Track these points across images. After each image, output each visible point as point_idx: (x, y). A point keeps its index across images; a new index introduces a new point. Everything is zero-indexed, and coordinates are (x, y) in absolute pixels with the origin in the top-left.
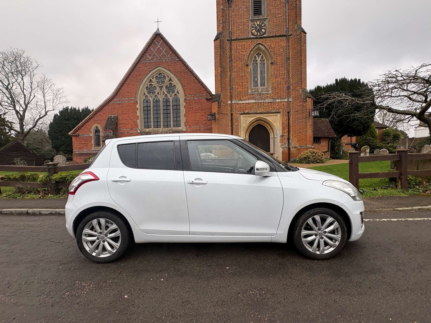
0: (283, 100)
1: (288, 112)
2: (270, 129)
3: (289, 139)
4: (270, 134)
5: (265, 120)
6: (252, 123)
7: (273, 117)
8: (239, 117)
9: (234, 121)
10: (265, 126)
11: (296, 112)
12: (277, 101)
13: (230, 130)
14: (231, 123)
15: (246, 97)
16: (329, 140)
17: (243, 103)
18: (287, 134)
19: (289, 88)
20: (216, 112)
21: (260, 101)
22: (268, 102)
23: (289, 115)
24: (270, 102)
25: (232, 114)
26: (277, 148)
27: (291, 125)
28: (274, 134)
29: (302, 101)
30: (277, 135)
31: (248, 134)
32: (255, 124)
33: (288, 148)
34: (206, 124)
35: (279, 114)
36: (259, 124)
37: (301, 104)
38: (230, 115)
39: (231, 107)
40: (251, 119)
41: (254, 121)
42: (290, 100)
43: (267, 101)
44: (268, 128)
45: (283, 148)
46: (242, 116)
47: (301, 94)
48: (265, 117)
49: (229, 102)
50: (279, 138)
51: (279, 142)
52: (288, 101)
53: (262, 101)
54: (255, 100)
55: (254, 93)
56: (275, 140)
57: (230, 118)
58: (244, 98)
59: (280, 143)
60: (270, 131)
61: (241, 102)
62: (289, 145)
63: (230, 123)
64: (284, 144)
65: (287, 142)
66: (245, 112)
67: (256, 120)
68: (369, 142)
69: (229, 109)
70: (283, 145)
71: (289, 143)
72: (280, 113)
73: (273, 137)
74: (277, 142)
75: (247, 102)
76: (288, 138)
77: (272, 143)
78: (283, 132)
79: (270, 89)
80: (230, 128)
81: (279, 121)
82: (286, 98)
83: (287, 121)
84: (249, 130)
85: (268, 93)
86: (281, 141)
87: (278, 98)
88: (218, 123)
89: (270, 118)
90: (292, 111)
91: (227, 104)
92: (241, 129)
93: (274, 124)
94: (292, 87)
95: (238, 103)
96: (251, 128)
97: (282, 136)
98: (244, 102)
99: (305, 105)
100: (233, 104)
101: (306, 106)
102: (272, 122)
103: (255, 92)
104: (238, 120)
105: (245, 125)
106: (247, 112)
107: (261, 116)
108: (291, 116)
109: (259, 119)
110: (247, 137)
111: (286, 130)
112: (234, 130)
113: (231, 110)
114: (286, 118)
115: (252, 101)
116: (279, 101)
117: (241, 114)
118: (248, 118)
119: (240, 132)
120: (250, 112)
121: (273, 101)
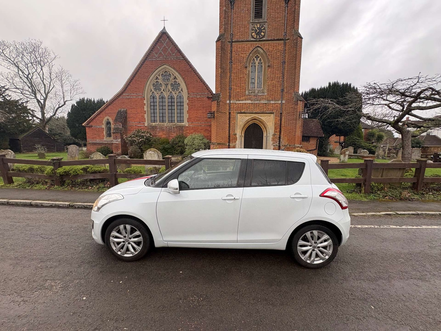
0: (277, 102)
1: (281, 114)
2: (263, 128)
3: (280, 138)
4: (264, 132)
5: (260, 120)
7: (267, 117)
8: (236, 116)
9: (231, 119)
10: (260, 125)
11: (288, 113)
12: (271, 103)
13: (227, 128)
15: (244, 98)
16: (318, 139)
17: (240, 103)
18: (279, 133)
19: (283, 90)
20: (215, 111)
21: (256, 102)
23: (281, 116)
24: (265, 103)
25: (230, 113)
26: (269, 146)
27: (283, 125)
28: (267, 132)
29: (293, 104)
30: (269, 134)
31: (243, 132)
32: (251, 123)
33: (279, 146)
35: (272, 115)
36: (254, 123)
37: (293, 106)
38: (228, 114)
39: (229, 107)
40: (247, 118)
41: (250, 120)
42: (284, 102)
43: (262, 102)
45: (274, 146)
46: (238, 115)
47: (293, 97)
48: (259, 117)
49: (228, 102)
50: (271, 137)
51: (271, 140)
52: (281, 103)
53: (258, 102)
54: (252, 100)
55: (251, 94)
57: (228, 117)
58: (242, 98)
59: (272, 142)
60: (264, 130)
61: (238, 102)
62: (279, 143)
63: (228, 121)
66: (242, 112)
68: (355, 141)
70: (274, 143)
71: (279, 141)
72: (273, 113)
73: (266, 135)
74: (269, 140)
75: (244, 102)
78: (275, 132)
79: (266, 91)
80: (228, 125)
81: (272, 121)
82: (279, 100)
83: (280, 122)
84: (245, 128)
85: (264, 94)
86: (273, 139)
87: (273, 100)
88: (216, 121)
89: (264, 118)
90: (284, 112)
91: (225, 104)
92: (238, 127)
93: (268, 124)
94: (285, 90)
95: (235, 103)
96: (247, 126)
97: (274, 135)
98: (241, 102)
99: (296, 108)
100: (231, 103)
102: (266, 122)
103: (252, 93)
104: (235, 118)
105: (241, 123)
106: (244, 111)
107: (256, 115)
108: (283, 117)
109: (255, 118)
110: (243, 135)
111: (278, 130)
112: (231, 128)
113: (229, 110)
114: (279, 118)
115: (249, 102)
116: (273, 102)
117: (238, 113)
118: (245, 117)
119: (237, 129)
120: (247, 112)
121: (267, 102)
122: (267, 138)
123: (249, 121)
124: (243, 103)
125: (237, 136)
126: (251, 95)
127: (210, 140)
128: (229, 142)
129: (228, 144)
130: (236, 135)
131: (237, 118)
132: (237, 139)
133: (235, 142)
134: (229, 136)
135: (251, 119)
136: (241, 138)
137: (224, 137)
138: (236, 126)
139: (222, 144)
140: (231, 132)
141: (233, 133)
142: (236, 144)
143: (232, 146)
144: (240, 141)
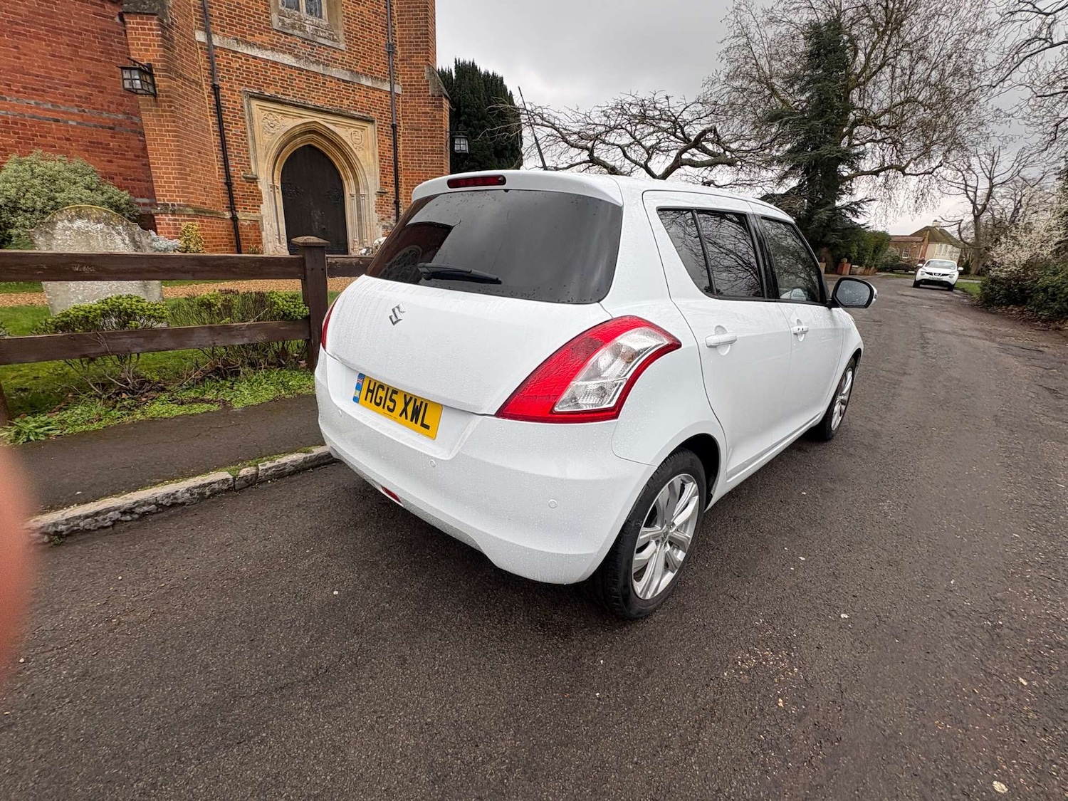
0: (378, 85)
1: (394, 127)
2: (344, 169)
3: (397, 203)
4: (345, 182)
5: (331, 137)
6: (291, 137)
7: (353, 130)
8: (246, 107)
9: (228, 117)
10: (329, 155)
11: (416, 130)
12: (362, 83)
13: (215, 149)
15: (265, 38)
17: (255, 58)
18: (393, 189)
19: (391, 51)
20: (158, 65)
21: (314, 68)
22: (338, 80)
23: (395, 133)
24: (344, 81)
25: (216, 89)
26: (368, 227)
27: (401, 165)
28: (357, 183)
29: (429, 103)
30: (367, 188)
31: (278, 175)
32: (299, 143)
34: (88, 98)
35: (370, 127)
36: (310, 146)
37: (428, 109)
38: (207, 89)
39: (211, 59)
40: (290, 121)
41: (297, 130)
42: (398, 89)
43: (335, 72)
44: (339, 162)
46: (254, 103)
47: (427, 81)
49: (200, 37)
50: (372, 198)
51: (374, 209)
52: (391, 92)
53: (320, 69)
54: (297, 57)
55: (290, 32)
56: (363, 204)
57: (209, 102)
58: (258, 39)
59: (377, 215)
60: (346, 173)
61: (245, 52)
63: (212, 121)
64: (386, 216)
65: (394, 212)
66: (266, 94)
67: (303, 130)
69: (202, 62)
70: (383, 219)
71: (398, 214)
72: (372, 122)
73: (354, 192)
74: (367, 210)
75: (271, 58)
76: (395, 202)
77: (351, 209)
78: (384, 184)
79: (342, 37)
80: (214, 139)
81: (371, 147)
82: (385, 80)
83: (392, 153)
84: (282, 158)
85: (335, 45)
86: (380, 208)
87: (366, 75)
88: (172, 112)
89: (346, 132)
90: (402, 124)
91: (193, 42)
92: (258, 151)
93: (360, 154)
94: (399, 52)
95: (235, 52)
96: (288, 151)
97: (381, 194)
98: (255, 52)
99: (437, 117)
100: (215, 47)
101: (442, 121)
102: (351, 146)
103: (293, 27)
104: (240, 116)
105: (267, 138)
106: (274, 93)
107: (320, 119)
108: (401, 139)
109: (312, 127)
110: (278, 183)
111: (390, 179)
112: (232, 152)
113: (212, 75)
114: (389, 142)
115: (288, 59)
116: (369, 84)
117: (251, 96)
118: (279, 117)
119: (256, 161)
120: (283, 97)
121: (350, 77)
122: (358, 202)
123: (295, 137)
124: (268, 61)
125: (260, 187)
126: (291, 35)
127: (151, 193)
128: (232, 208)
129: (228, 215)
130: (254, 180)
131: (250, 114)
132: (260, 199)
133: (256, 207)
134: (229, 184)
135: (302, 129)
136: (274, 193)
137: (210, 183)
138: (251, 147)
139: (210, 213)
140: (233, 166)
141: (242, 173)
142: (262, 217)
143: (248, 222)
144: (274, 205)
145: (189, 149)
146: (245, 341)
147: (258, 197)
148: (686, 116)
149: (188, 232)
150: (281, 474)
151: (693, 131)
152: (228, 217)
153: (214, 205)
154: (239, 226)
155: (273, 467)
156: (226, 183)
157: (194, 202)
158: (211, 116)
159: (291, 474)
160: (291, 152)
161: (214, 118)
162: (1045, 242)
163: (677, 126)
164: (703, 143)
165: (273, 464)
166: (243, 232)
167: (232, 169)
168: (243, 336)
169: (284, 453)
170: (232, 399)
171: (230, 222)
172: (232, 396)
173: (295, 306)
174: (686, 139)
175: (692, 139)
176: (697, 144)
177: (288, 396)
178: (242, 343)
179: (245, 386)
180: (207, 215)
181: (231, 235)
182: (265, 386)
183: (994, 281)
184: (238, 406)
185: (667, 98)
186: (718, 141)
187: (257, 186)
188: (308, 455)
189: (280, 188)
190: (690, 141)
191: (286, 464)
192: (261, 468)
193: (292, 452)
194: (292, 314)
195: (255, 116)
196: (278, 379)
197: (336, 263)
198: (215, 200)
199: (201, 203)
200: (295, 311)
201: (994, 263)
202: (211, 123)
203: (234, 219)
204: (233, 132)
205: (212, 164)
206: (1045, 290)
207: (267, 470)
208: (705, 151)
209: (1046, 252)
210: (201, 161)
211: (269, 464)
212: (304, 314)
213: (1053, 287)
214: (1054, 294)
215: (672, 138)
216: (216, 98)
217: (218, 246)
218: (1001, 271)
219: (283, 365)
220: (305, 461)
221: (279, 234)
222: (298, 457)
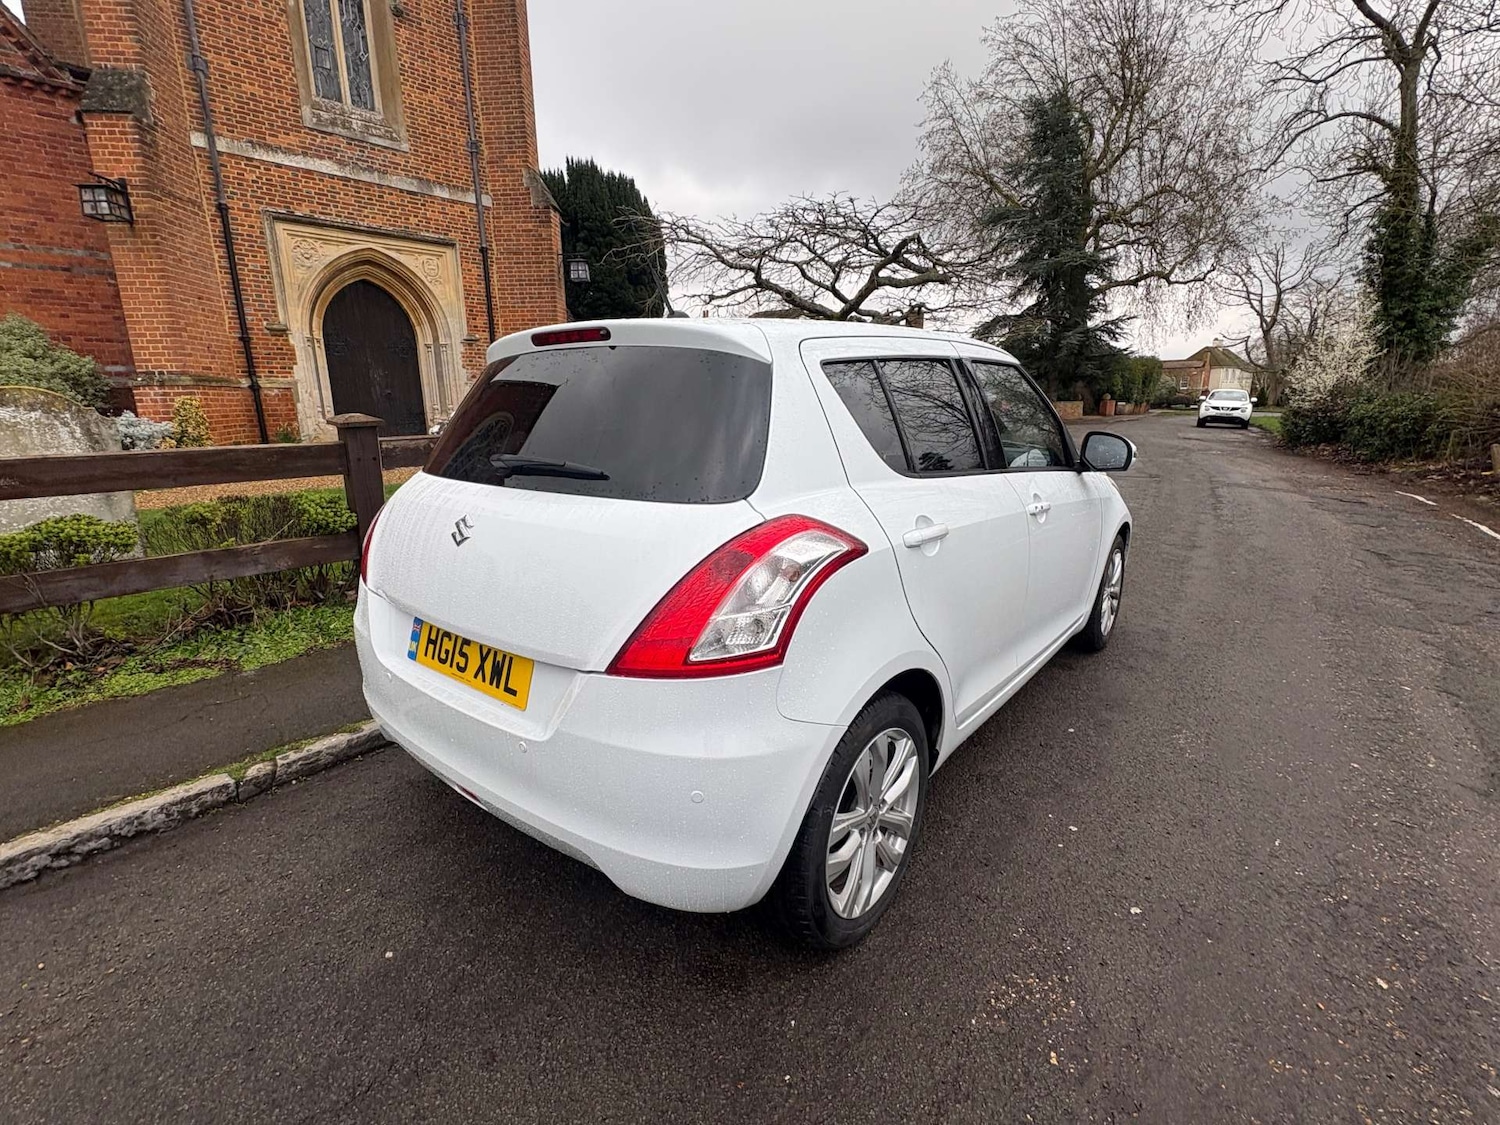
0: (459, 196)
1: (483, 251)
2: (414, 310)
4: (417, 328)
5: (395, 268)
6: (335, 270)
7: (425, 257)
8: (268, 232)
9: (241, 247)
10: (391, 291)
11: (515, 254)
12: (436, 194)
13: (223, 292)
14: (222, 251)
15: (293, 139)
17: (279, 166)
18: (487, 335)
19: (474, 150)
21: (365, 177)
22: (401, 191)
23: (485, 261)
24: (409, 192)
25: (222, 210)
26: (454, 389)
27: (497, 302)
28: (434, 330)
29: (532, 217)
30: (449, 335)
31: (318, 323)
32: (349, 278)
34: (30, 230)
35: (449, 252)
36: (364, 282)
37: (530, 226)
38: (209, 210)
39: (214, 170)
40: (333, 250)
41: (345, 261)
42: (487, 201)
43: (395, 181)
44: (408, 303)
46: (280, 227)
47: (527, 189)
48: (402, 258)
49: (198, 140)
50: (457, 349)
51: (461, 363)
52: (477, 205)
53: (374, 178)
54: (341, 163)
55: (330, 130)
56: (443, 357)
57: (213, 228)
58: (282, 140)
59: (465, 371)
60: (417, 317)
61: (265, 158)
63: (217, 253)
66: (297, 213)
69: (201, 173)
72: (453, 245)
73: (430, 341)
74: (450, 365)
75: (302, 165)
77: (428, 365)
78: (473, 328)
79: (404, 134)
80: (221, 278)
81: (452, 278)
82: (468, 190)
83: (483, 286)
84: (325, 299)
85: (394, 145)
86: (469, 361)
87: (441, 184)
88: (157, 243)
89: (415, 261)
90: (494, 247)
91: (187, 148)
92: (288, 291)
93: (436, 290)
94: (486, 153)
95: (248, 159)
96: (331, 291)
97: (469, 342)
98: (280, 158)
99: (544, 236)
100: (220, 153)
101: (551, 240)
102: (423, 278)
103: (333, 123)
104: (260, 245)
105: (300, 273)
106: (308, 213)
107: (377, 245)
108: (495, 267)
109: (367, 255)
110: (318, 334)
111: (482, 321)
112: (249, 296)
113: (217, 189)
114: (477, 271)
115: (327, 167)
116: (446, 195)
117: (274, 218)
118: (318, 244)
119: (284, 305)
120: (323, 217)
121: (419, 187)
122: (438, 355)
123: (342, 270)
124: (298, 169)
125: (292, 342)
126: (331, 134)
127: (128, 358)
128: (251, 371)
129: (245, 383)
130: (283, 332)
131: (275, 243)
132: (292, 358)
133: (287, 370)
134: (245, 339)
135: (352, 259)
136: (314, 349)
137: (218, 341)
138: (277, 288)
139: (217, 382)
140: (251, 315)
141: (265, 323)
142: (296, 383)
143: (276, 391)
144: (313, 366)
145: (184, 294)
146: (261, 569)
147: (290, 356)
148: (878, 222)
149: (185, 409)
150: (312, 769)
151: (892, 240)
152: (246, 386)
153: (223, 370)
154: (263, 397)
155: (300, 759)
156: (241, 339)
157: (193, 367)
158: (216, 246)
159: (327, 767)
160: (336, 291)
161: (221, 250)
162: (1352, 361)
163: (868, 236)
164: (906, 256)
165: (299, 755)
166: (267, 405)
167: (250, 318)
168: (256, 563)
169: (318, 736)
170: (241, 657)
171: (249, 392)
172: (240, 653)
173: (335, 514)
174: (881, 252)
175: (890, 251)
176: (897, 256)
177: (328, 646)
178: (256, 573)
179: (262, 635)
180: (214, 384)
181: (250, 411)
182: (293, 633)
183: (1296, 413)
184: (250, 667)
185: (851, 200)
186: (924, 252)
187: (287, 340)
188: (355, 736)
189: (322, 341)
190: (887, 253)
191: (319, 752)
192: (280, 762)
193: (330, 734)
194: (331, 525)
195: (282, 245)
196: (314, 621)
197: (395, 448)
198: (226, 362)
199: (204, 368)
200: (335, 521)
201: (1294, 391)
202: (216, 256)
203: (255, 388)
204: (250, 267)
205: (220, 314)
206: (1360, 422)
207: (289, 765)
208: (908, 265)
209: (1355, 374)
210: (203, 310)
211: (293, 756)
212: (349, 525)
213: (1370, 417)
214: (1372, 427)
215: (864, 250)
216: (223, 222)
217: (231, 427)
218: (1303, 400)
219: (322, 600)
220: (350, 745)
221: (323, 406)
222: (339, 740)
